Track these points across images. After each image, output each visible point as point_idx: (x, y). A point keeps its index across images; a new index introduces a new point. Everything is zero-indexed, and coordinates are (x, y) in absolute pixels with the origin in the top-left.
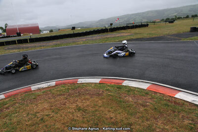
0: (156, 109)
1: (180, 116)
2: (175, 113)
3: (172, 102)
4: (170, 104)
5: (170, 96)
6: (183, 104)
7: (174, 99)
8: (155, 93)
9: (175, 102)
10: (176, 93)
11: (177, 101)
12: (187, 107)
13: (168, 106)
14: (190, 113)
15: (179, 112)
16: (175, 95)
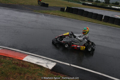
0: (3, 73)
1: (26, 77)
2: (22, 75)
3: (19, 65)
4: (18, 67)
5: (19, 60)
6: (29, 66)
7: (21, 62)
8: (5, 57)
9: (22, 65)
10: (25, 57)
11: (25, 64)
12: (32, 69)
13: (16, 69)
14: (34, 73)
15: (25, 74)
16: (23, 58)
